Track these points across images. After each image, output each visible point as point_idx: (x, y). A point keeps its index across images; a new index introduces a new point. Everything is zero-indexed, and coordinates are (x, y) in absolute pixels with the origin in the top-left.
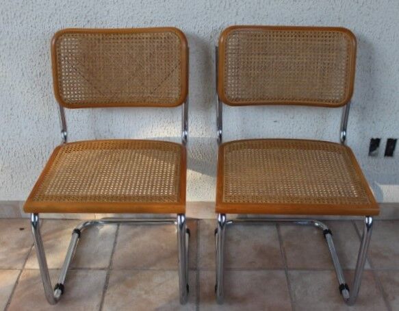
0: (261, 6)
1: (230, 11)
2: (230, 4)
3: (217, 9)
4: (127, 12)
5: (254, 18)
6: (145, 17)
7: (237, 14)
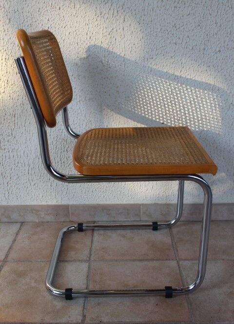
0: (146, 13)
1: (118, 18)
3: (106, 17)
4: (26, 20)
6: (42, 25)
7: (124, 20)
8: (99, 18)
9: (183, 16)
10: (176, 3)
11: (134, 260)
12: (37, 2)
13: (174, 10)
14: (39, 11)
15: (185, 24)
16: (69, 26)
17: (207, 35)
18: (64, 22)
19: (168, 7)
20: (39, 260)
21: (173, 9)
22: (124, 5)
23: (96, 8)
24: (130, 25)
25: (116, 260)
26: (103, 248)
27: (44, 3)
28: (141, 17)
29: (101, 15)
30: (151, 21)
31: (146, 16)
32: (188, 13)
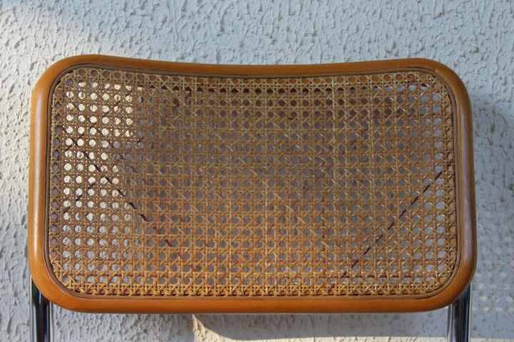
8: (136, 21)
9: (421, 21)
15: (427, 45)
16: (31, 41)
17: (505, 84)
18: (15, 27)
24: (242, 46)
28: (280, 18)
29: (142, 8)
30: (315, 35)
31: (296, 17)
32: (439, 10)
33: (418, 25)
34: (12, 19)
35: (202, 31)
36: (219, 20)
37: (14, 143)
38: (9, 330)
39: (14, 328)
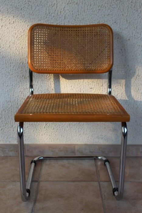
0: (80, 13)
1: (60, 16)
2: (60, 12)
3: (53, 15)
5: (75, 21)
6: (9, 20)
7: (65, 18)
8: (48, 16)
9: (104, 16)
10: (100, 7)
11: (69, 181)
12: (6, 5)
13: (99, 11)
14: (7, 11)
15: (106, 21)
17: (121, 29)
19: (94, 9)
20: (3, 181)
21: (97, 11)
22: (65, 7)
23: (46, 9)
24: (69, 21)
25: (57, 181)
26: (48, 173)
27: (11, 5)
28: (76, 16)
29: (49, 14)
30: (83, 19)
31: (79, 15)
32: (108, 14)
33: (104, 17)
34: (24, 16)
35: (61, 19)
36: (64, 16)
37: (25, 41)
38: (25, 78)
39: (26, 77)
